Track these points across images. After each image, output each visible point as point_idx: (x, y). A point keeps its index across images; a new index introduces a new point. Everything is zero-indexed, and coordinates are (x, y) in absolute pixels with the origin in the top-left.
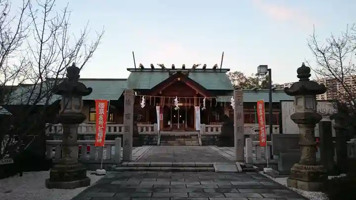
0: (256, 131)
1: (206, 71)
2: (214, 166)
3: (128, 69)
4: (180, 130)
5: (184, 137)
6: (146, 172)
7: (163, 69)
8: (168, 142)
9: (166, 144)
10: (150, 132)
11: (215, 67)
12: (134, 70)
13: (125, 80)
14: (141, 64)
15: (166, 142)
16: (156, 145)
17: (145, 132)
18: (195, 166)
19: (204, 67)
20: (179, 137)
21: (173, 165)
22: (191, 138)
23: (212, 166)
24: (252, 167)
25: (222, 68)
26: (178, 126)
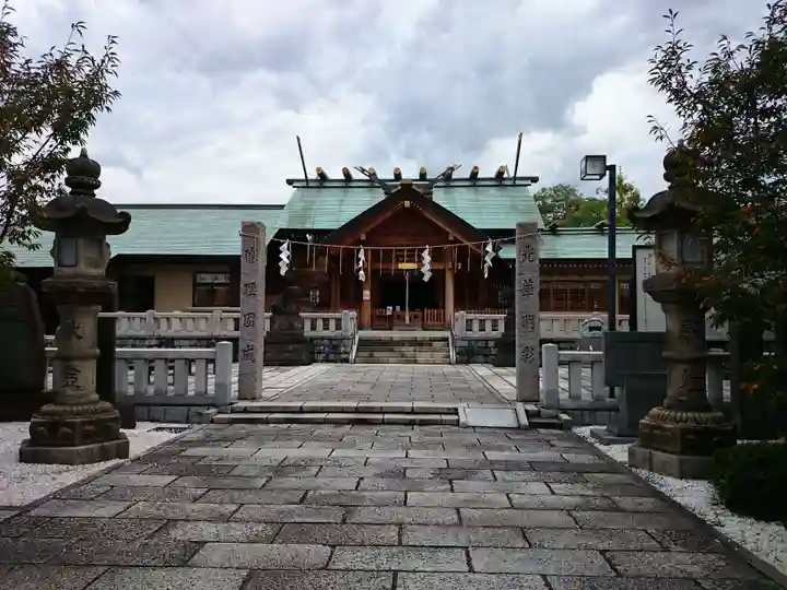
0: (591, 329)
1: (477, 183)
2: (461, 411)
3: (290, 182)
4: (409, 328)
5: (415, 343)
6: (285, 426)
7: (372, 181)
8: (376, 354)
9: (371, 360)
10: (332, 332)
11: (500, 174)
12: (304, 184)
13: (282, 207)
14: (318, 169)
15: (372, 356)
16: (347, 361)
17: (320, 332)
18: (413, 412)
19: (474, 175)
20: (401, 343)
21: (357, 408)
22: (431, 345)
23: (455, 412)
24: (557, 417)
25: (518, 175)
26: (407, 318)
